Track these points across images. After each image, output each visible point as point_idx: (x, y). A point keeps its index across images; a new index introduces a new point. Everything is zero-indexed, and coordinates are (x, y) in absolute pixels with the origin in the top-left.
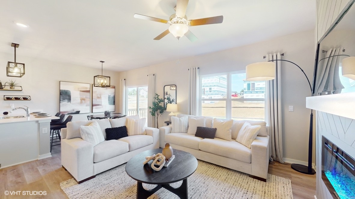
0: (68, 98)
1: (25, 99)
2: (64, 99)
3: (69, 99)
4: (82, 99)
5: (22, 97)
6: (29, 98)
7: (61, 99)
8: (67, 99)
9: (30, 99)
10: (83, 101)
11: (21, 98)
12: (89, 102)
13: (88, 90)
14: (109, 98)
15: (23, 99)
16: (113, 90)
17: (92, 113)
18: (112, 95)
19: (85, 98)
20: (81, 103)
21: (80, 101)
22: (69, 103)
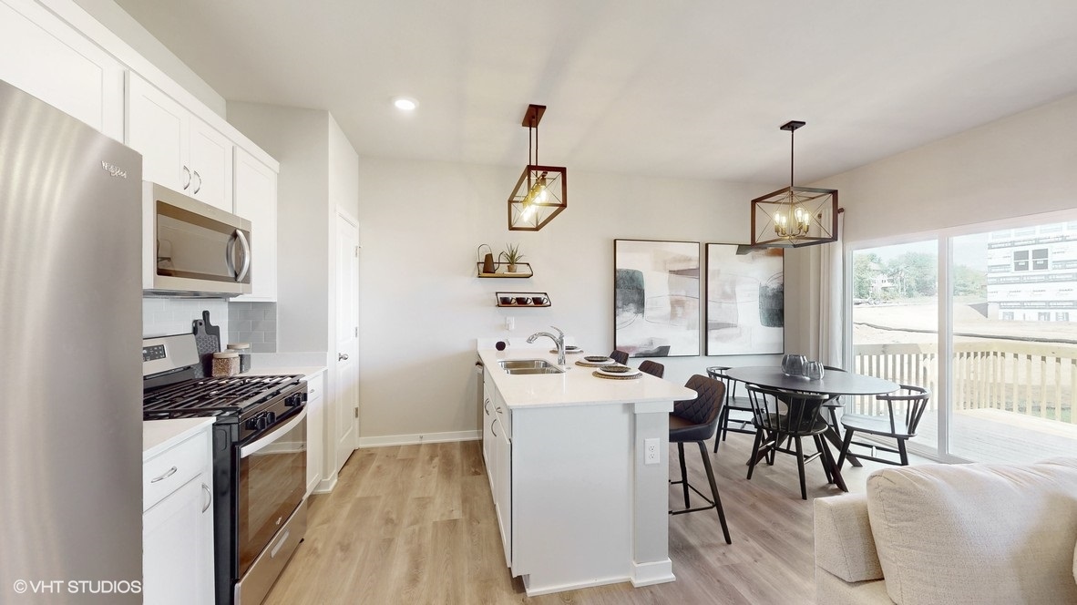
0: (636, 297)
1: (538, 302)
2: (626, 303)
3: (640, 304)
4: (677, 303)
5: (531, 296)
6: (545, 301)
7: (619, 303)
8: (633, 301)
9: (548, 303)
10: (679, 310)
11: (529, 301)
12: (695, 315)
13: (694, 265)
14: (763, 295)
15: (532, 303)
16: (776, 262)
17: (706, 354)
18: (774, 285)
19: (684, 298)
20: (673, 315)
21: (668, 308)
22: (640, 315)
